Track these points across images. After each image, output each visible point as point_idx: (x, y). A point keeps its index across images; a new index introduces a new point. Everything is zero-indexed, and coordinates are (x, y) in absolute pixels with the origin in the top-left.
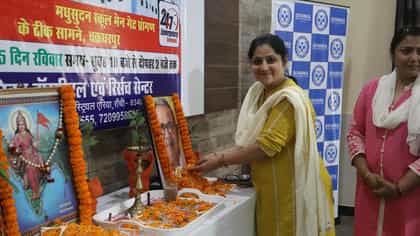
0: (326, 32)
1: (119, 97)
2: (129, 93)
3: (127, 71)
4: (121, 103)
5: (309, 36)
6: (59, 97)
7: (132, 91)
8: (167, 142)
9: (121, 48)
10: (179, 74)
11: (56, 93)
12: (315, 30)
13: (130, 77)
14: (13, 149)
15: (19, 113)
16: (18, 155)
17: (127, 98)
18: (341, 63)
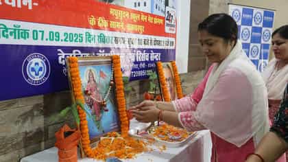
0: (261, 25)
1: (142, 62)
2: (148, 60)
3: (147, 47)
4: (143, 65)
5: (250, 28)
6: (112, 62)
7: (150, 59)
8: (168, 89)
9: (144, 34)
10: (175, 50)
11: (110, 60)
12: (254, 25)
13: (148, 51)
14: (87, 91)
15: (90, 70)
16: (89, 95)
17: (146, 62)
18: (268, 45)
